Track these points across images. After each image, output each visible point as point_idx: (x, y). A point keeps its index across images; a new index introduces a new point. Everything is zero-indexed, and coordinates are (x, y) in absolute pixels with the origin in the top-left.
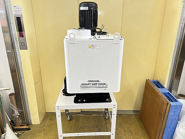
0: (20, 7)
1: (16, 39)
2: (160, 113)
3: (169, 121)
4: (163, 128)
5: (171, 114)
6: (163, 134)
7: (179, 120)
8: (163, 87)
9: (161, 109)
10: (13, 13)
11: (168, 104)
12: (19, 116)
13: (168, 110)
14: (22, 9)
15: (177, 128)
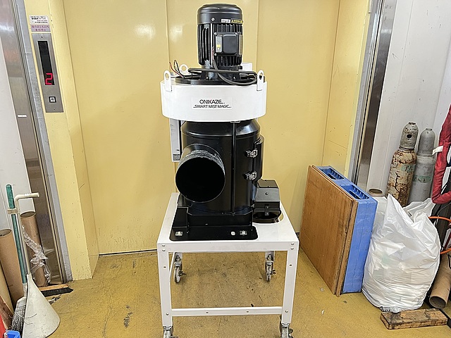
0: (47, 19)
1: (36, 90)
2: (339, 224)
3: (356, 234)
4: (347, 249)
6: (347, 262)
7: (372, 231)
8: (341, 178)
9: (342, 215)
10: (31, 32)
11: (353, 202)
12: (45, 263)
13: (353, 214)
14: (50, 23)
15: (372, 247)
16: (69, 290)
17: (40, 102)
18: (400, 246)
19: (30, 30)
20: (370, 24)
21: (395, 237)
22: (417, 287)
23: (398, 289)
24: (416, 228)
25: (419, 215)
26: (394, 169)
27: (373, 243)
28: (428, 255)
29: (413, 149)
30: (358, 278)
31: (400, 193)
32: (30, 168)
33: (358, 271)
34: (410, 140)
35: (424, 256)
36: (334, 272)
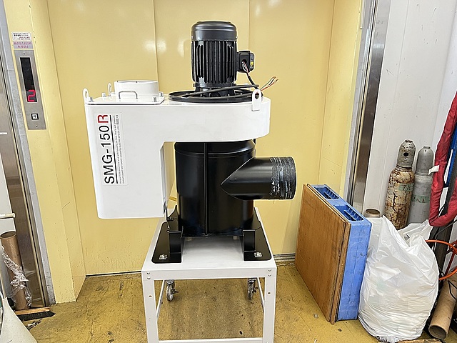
0: (29, 35)
1: (18, 106)
2: (332, 246)
3: (350, 258)
4: (340, 273)
5: (352, 244)
6: (341, 287)
7: (367, 255)
8: (336, 197)
9: (335, 237)
10: (13, 49)
11: (345, 224)
12: (26, 285)
13: (346, 236)
14: (33, 40)
15: (366, 271)
16: (50, 314)
17: (22, 119)
18: (395, 272)
19: (12, 47)
20: (362, 40)
21: (390, 262)
22: (415, 316)
23: (395, 317)
24: (411, 253)
25: (416, 238)
26: (392, 188)
27: (368, 268)
28: (425, 281)
29: (411, 168)
30: (353, 304)
31: (398, 213)
32: (11, 187)
33: (353, 297)
34: (407, 159)
35: (421, 283)
36: (328, 297)
